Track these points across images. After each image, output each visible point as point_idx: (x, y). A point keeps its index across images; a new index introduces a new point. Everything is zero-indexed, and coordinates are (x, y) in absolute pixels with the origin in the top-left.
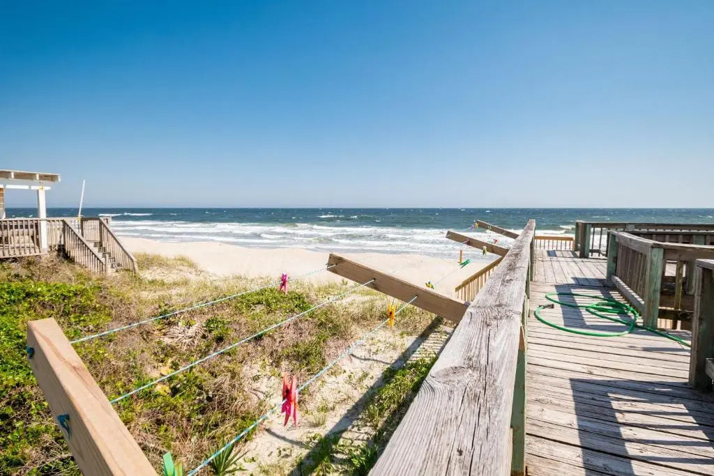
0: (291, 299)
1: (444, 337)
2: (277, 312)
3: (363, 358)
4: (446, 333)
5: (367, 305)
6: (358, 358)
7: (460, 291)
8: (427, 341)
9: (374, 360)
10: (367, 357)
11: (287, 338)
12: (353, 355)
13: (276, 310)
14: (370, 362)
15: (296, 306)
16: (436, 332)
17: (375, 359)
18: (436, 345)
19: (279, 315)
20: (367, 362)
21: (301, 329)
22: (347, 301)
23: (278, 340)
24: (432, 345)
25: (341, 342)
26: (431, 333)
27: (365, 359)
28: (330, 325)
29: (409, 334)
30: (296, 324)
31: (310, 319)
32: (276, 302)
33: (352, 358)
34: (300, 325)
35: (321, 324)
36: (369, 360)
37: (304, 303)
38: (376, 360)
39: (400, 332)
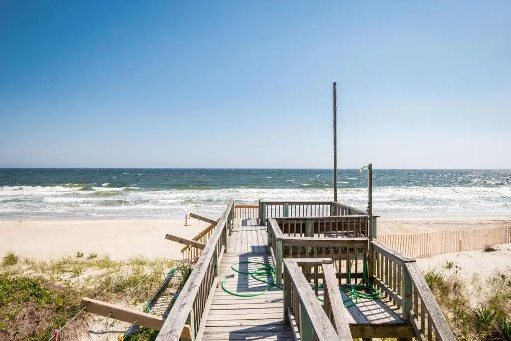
0: (25, 288)
1: (170, 298)
2: (9, 304)
3: (100, 332)
4: (171, 294)
5: (103, 279)
6: (96, 333)
7: (185, 251)
8: (156, 305)
9: (110, 332)
10: (105, 330)
11: (22, 330)
12: (91, 332)
13: (8, 302)
14: (108, 334)
15: (31, 295)
16: (163, 295)
17: (111, 330)
18: (163, 307)
19: (11, 307)
20: (103, 335)
21: (37, 317)
22: (84, 276)
23: (12, 333)
24: (159, 307)
25: (79, 321)
26: (159, 298)
27: (103, 333)
28: (68, 307)
29: (141, 301)
30: (31, 313)
31: (47, 305)
32: (8, 294)
33: (91, 334)
34: (37, 314)
35: (59, 308)
36: (106, 332)
37: (39, 290)
38: (113, 332)
39: (133, 301)
